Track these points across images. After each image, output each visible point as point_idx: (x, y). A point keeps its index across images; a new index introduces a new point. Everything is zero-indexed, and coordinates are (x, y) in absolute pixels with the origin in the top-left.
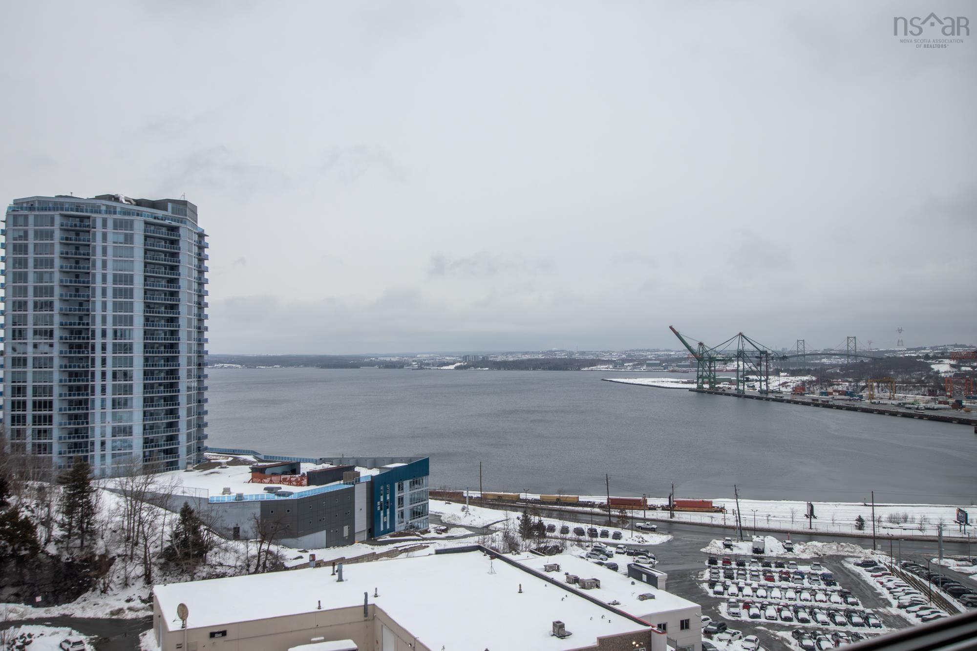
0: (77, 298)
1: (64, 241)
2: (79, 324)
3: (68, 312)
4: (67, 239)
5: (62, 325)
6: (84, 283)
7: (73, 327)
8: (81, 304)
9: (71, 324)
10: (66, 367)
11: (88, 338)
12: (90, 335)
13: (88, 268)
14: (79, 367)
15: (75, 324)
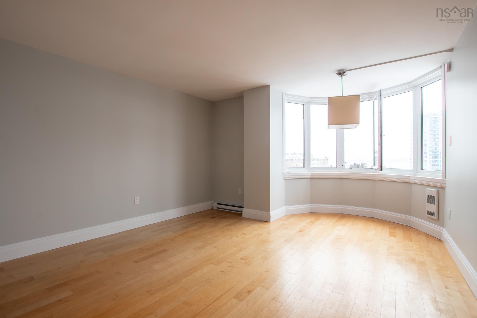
0: (435, 142)
1: (430, 126)
2: (436, 150)
3: (432, 147)
4: (431, 125)
5: (430, 150)
6: (437, 138)
7: (433, 151)
8: (436, 144)
9: (433, 150)
10: (431, 163)
11: (439, 154)
12: (439, 153)
13: (439, 137)
14: (436, 163)
15: (434, 150)
